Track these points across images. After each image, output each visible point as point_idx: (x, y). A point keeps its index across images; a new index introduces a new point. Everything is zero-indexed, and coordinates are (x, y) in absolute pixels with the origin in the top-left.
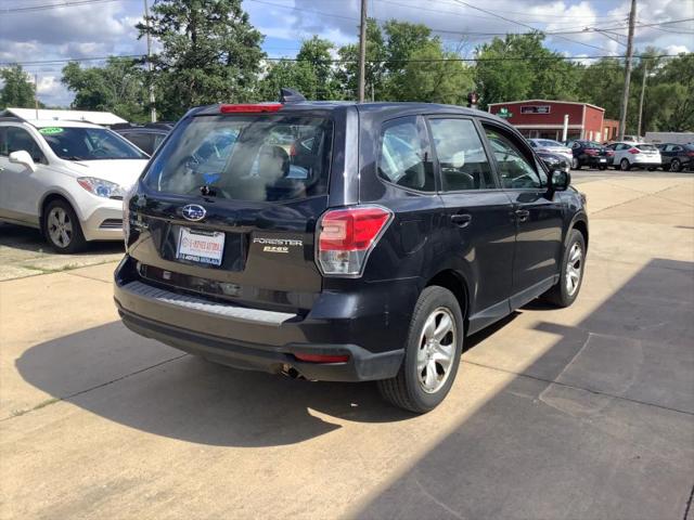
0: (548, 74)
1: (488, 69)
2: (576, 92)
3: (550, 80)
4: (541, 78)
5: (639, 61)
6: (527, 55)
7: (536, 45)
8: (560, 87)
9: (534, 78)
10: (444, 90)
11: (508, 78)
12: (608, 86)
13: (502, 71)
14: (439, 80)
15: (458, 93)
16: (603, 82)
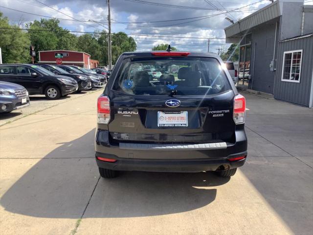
0: (64, 39)
1: (35, 35)
2: (76, 47)
3: (65, 42)
4: (61, 40)
5: (100, 36)
6: (52, 29)
7: (56, 25)
8: (69, 45)
9: (58, 40)
10: (16, 43)
11: (46, 39)
12: (89, 45)
13: (43, 36)
14: (13, 39)
15: (24, 45)
16: (87, 44)
